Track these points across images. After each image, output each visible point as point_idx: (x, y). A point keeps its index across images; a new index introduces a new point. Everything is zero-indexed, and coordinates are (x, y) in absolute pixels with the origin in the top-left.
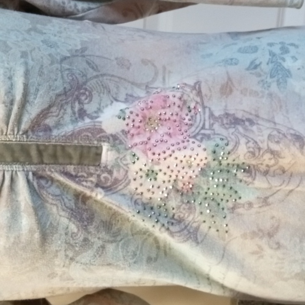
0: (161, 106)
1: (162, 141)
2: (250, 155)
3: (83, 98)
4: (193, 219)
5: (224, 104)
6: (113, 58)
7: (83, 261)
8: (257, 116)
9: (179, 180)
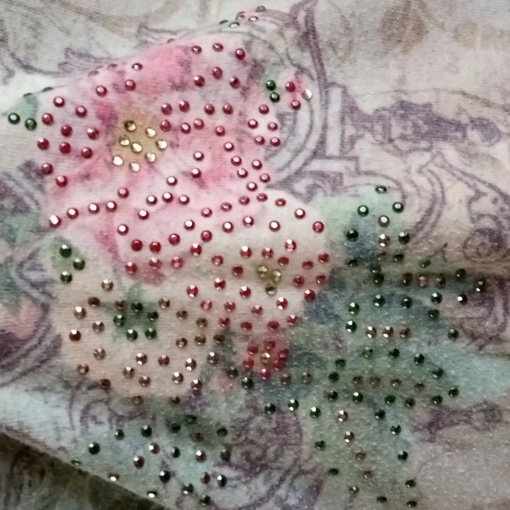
0: (171, 80)
1: (168, 201)
2: (483, 244)
5: (394, 73)
9: (233, 334)
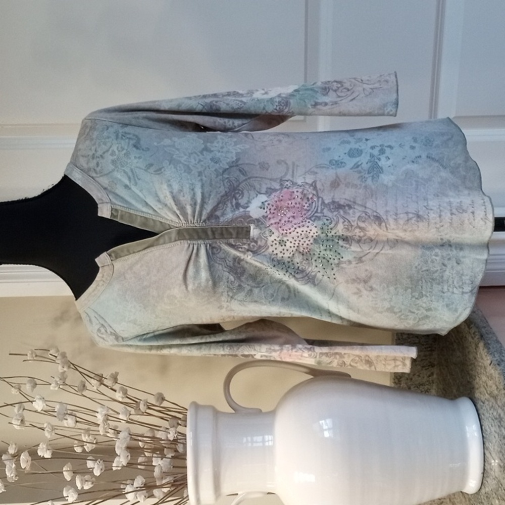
0: (289, 198)
1: (288, 222)
2: (346, 230)
3: (238, 196)
4: (311, 270)
6: (257, 163)
7: (239, 299)
8: (355, 203)
9: (300, 246)
